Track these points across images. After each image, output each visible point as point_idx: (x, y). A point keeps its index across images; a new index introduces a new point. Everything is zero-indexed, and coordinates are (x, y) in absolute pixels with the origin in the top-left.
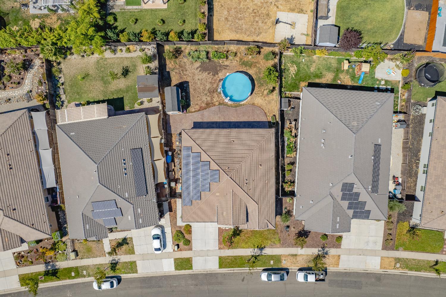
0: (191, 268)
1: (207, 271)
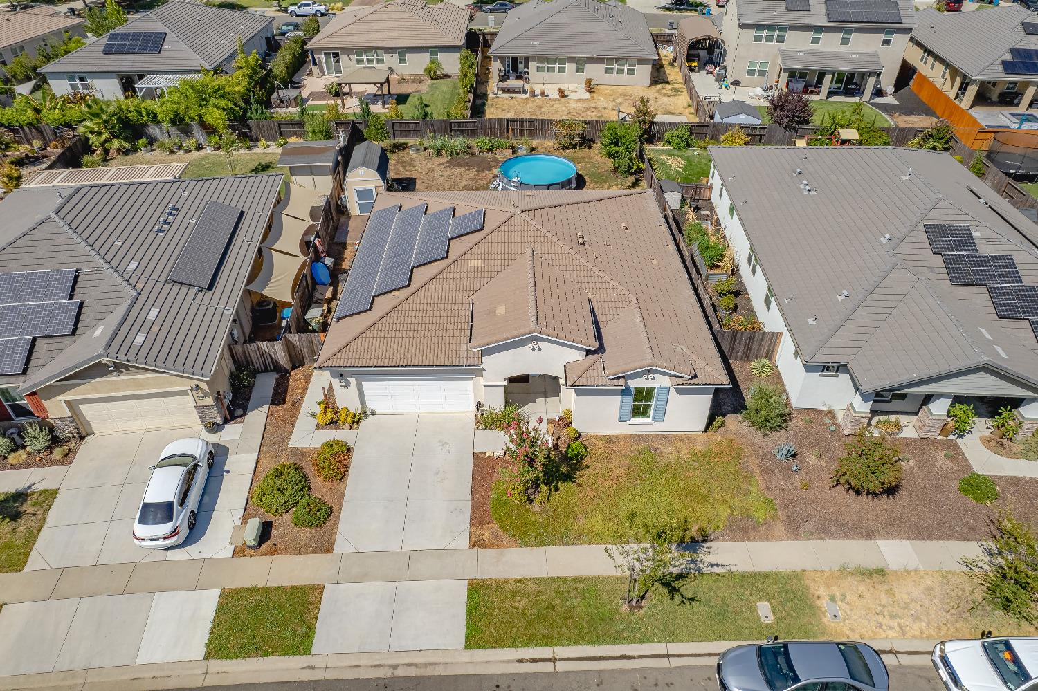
0: (301, 643)
1: (395, 667)
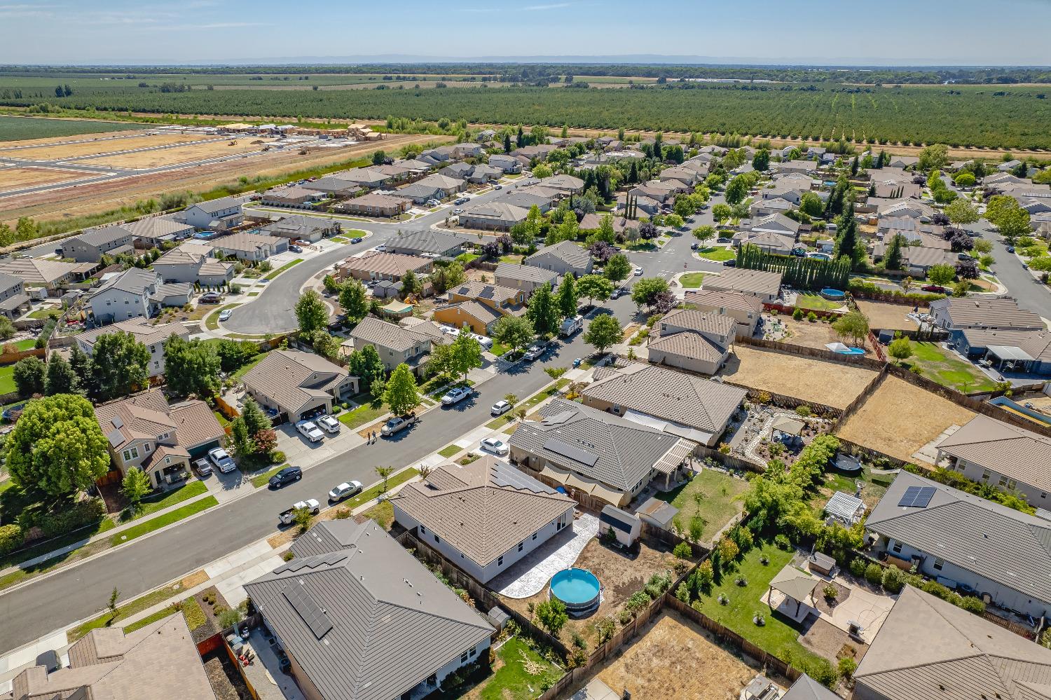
0: (441, 453)
1: (420, 460)
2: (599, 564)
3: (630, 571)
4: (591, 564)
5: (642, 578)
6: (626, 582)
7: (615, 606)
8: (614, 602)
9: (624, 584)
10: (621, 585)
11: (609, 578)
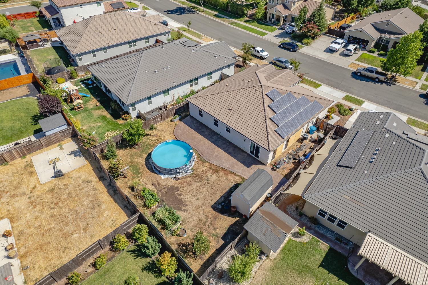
0: (348, 96)
2: (207, 180)
3: (197, 203)
4: (209, 174)
5: (185, 210)
6: (182, 197)
7: (153, 184)
8: (159, 184)
9: (180, 195)
10: (178, 192)
11: (189, 185)
